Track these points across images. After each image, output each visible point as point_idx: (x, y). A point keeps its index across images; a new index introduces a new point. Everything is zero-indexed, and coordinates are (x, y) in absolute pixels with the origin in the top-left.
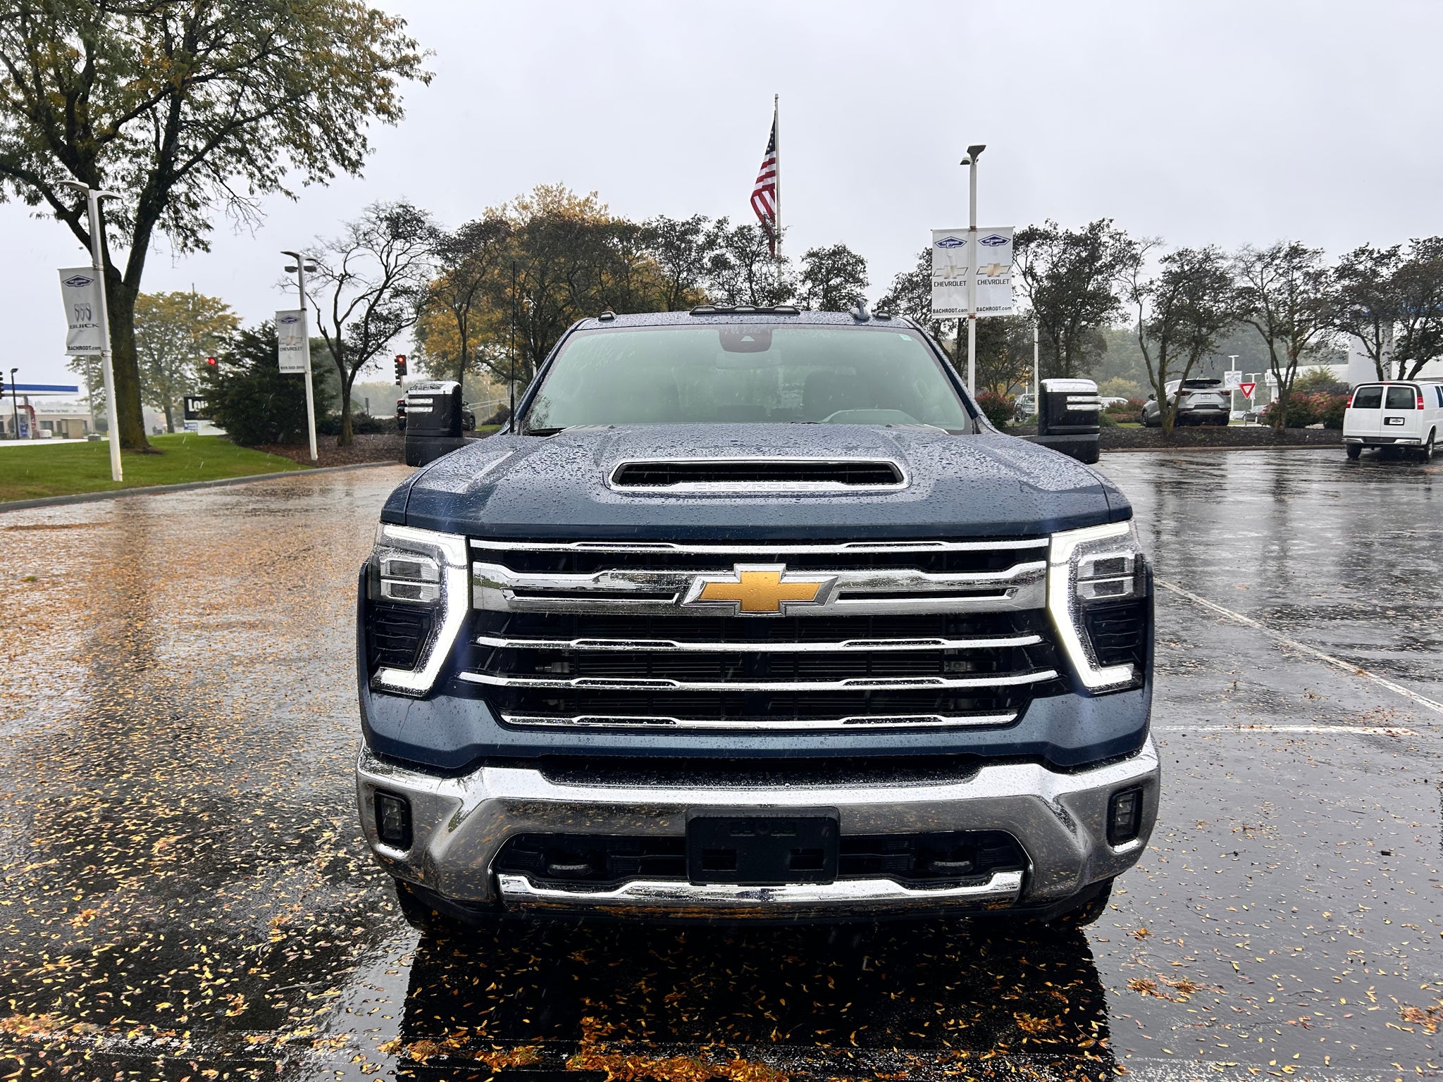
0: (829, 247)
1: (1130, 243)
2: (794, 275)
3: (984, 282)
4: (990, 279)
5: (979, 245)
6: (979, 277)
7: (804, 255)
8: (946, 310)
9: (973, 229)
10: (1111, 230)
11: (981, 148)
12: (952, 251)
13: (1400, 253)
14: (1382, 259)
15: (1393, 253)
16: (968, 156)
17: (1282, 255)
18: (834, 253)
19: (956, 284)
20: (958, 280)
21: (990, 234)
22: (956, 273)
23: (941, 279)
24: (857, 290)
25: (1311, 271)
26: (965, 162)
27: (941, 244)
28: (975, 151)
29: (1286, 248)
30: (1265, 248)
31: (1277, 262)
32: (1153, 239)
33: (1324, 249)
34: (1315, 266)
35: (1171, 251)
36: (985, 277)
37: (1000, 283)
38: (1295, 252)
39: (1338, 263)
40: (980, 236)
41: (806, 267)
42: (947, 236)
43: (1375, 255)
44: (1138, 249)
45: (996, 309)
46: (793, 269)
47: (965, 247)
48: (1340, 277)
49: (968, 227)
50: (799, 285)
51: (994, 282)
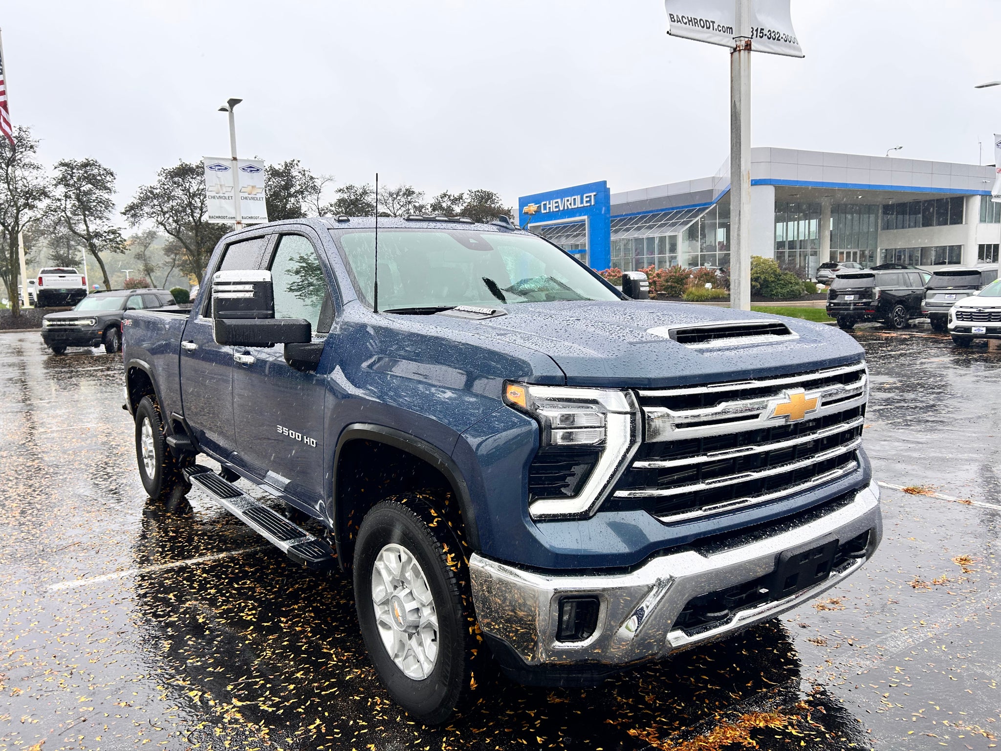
0: (81, 160)
1: (312, 178)
2: (47, 179)
3: (246, 198)
4: (250, 196)
5: (240, 172)
6: (242, 194)
7: (56, 164)
8: (219, 217)
9: (235, 159)
10: (299, 167)
11: (237, 101)
12: (220, 173)
13: (464, 198)
14: (456, 200)
15: (461, 198)
16: (227, 105)
17: (401, 194)
18: (85, 165)
19: (225, 198)
20: (226, 195)
21: (248, 164)
22: (224, 190)
23: (213, 194)
24: (106, 196)
25: (417, 205)
26: (223, 109)
27: (211, 168)
28: (233, 102)
29: (404, 190)
30: (393, 189)
31: (399, 198)
32: (327, 176)
33: (425, 192)
34: (420, 202)
35: (343, 186)
36: (246, 195)
37: (257, 199)
38: (409, 193)
39: (433, 201)
40: (241, 165)
41: (58, 174)
42: (216, 162)
43: (452, 198)
44: (318, 183)
45: (256, 218)
46: (46, 175)
47: (230, 171)
48: (434, 210)
49: (231, 157)
50: (51, 188)
51: (253, 198)
